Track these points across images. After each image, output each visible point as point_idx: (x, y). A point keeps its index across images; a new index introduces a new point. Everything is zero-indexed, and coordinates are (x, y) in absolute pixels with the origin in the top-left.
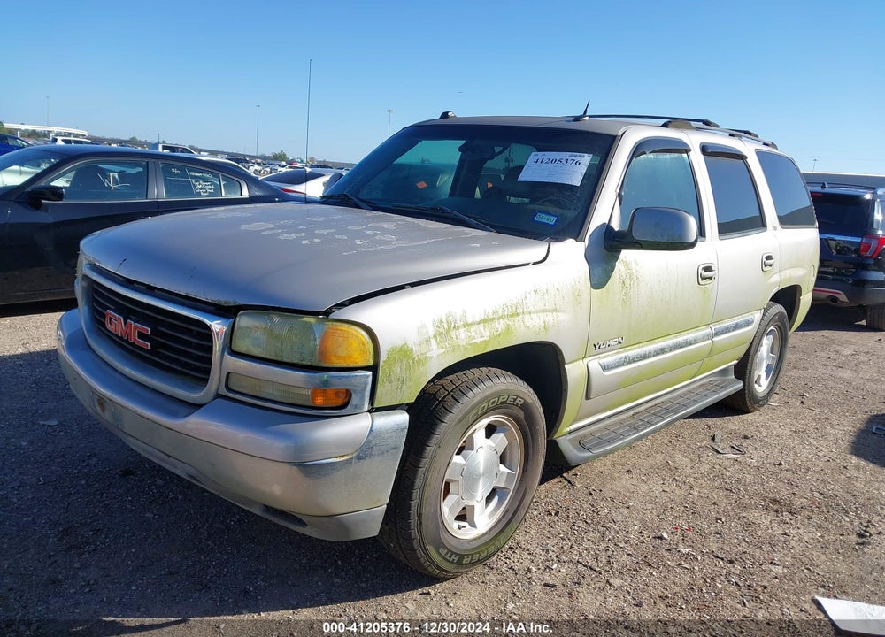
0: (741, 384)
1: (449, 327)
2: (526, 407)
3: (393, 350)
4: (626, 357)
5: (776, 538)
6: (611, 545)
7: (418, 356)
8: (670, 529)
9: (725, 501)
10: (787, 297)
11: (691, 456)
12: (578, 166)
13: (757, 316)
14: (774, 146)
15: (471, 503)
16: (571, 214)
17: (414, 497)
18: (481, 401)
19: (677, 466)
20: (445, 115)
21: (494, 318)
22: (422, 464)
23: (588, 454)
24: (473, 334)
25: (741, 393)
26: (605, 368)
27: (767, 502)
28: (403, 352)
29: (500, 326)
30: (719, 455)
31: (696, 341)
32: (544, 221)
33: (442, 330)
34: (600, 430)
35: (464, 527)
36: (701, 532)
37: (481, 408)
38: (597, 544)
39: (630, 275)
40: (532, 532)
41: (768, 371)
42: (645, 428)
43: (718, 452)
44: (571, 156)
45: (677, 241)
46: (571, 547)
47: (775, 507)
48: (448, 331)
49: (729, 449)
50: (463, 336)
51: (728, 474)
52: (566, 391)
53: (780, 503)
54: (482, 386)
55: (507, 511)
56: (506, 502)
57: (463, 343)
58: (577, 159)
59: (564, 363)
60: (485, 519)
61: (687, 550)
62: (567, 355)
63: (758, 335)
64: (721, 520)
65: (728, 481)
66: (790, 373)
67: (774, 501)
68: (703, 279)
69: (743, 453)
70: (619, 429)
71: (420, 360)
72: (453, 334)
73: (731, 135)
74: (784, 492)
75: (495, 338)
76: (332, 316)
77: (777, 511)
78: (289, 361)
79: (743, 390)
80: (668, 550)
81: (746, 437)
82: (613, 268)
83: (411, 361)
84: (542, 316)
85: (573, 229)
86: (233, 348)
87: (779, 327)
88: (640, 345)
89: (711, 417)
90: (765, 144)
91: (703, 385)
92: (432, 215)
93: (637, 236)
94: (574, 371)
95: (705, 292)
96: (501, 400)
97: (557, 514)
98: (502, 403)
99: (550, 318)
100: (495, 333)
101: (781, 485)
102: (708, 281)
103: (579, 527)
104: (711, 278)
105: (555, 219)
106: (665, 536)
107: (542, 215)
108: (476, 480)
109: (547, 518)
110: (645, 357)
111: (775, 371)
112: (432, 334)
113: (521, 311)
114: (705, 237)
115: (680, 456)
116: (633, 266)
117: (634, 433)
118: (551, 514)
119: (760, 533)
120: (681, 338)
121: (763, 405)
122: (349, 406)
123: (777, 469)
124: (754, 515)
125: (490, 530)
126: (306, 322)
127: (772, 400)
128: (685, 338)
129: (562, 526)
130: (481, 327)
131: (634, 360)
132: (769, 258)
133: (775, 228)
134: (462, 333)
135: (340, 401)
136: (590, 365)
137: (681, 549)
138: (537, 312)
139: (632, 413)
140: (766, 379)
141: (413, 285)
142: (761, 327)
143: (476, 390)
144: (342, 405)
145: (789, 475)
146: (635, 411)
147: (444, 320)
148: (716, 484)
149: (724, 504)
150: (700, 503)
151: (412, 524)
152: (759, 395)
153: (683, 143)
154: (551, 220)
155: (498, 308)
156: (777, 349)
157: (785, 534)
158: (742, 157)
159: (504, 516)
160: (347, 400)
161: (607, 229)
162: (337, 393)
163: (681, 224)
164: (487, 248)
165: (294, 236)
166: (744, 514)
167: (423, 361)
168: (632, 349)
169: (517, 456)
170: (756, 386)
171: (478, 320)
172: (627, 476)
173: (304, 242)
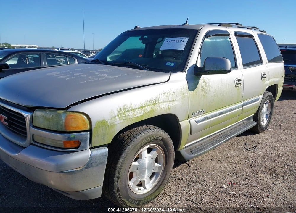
0: (255, 123)
1: (125, 111)
2: (163, 140)
3: (98, 123)
4: (206, 117)
5: (270, 186)
6: (203, 192)
7: (110, 124)
8: (227, 183)
9: (249, 170)
10: (273, 89)
11: (237, 152)
12: (183, 42)
13: (261, 97)
14: (265, 32)
15: (142, 180)
16: (180, 61)
17: (115, 181)
18: (143, 140)
19: (231, 156)
20: (136, 27)
21: (145, 106)
22: (117, 168)
23: (193, 155)
24: (136, 113)
25: (256, 126)
26: (197, 122)
27: (266, 170)
28: (103, 123)
29: (148, 109)
30: (247, 151)
31: (236, 108)
32: (169, 65)
33: (121, 113)
34: (199, 145)
35: (141, 189)
36: (239, 185)
37: (143, 143)
38: (197, 191)
39: (206, 85)
40: (172, 187)
41: (266, 117)
42: (217, 143)
43: (247, 150)
44: (181, 39)
45: (223, 70)
46: (187, 193)
47: (270, 172)
48: (124, 113)
49: (252, 148)
50: (131, 114)
51: (251, 159)
52: (181, 132)
53: (272, 170)
54: (143, 134)
55: (159, 181)
56: (159, 177)
57: (132, 117)
58: (183, 40)
59: (179, 122)
60: (150, 185)
61: (233, 193)
62: (180, 118)
63: (261, 104)
64: (247, 179)
65: (251, 162)
66: (276, 117)
67: (269, 169)
68: (237, 84)
69: (257, 150)
70: (206, 144)
71: (111, 126)
72: (127, 114)
73: (248, 28)
74: (273, 165)
75: (146, 114)
76: (69, 110)
77: (270, 174)
78: (53, 129)
79: (257, 125)
80: (226, 193)
81: (258, 143)
82: (198, 83)
83: (107, 127)
84: (168, 104)
85: (181, 68)
86: (34, 125)
87: (270, 100)
88: (212, 112)
89: (245, 136)
90: (261, 31)
91: (241, 124)
92: (127, 65)
93: (207, 69)
94: (184, 124)
95: (238, 89)
96: (152, 138)
97: (182, 179)
98: (152, 140)
99: (171, 104)
100: (146, 112)
101: (272, 162)
102: (239, 85)
103: (190, 184)
104: (240, 84)
105: (174, 64)
106: (225, 187)
107: (168, 63)
108: (145, 171)
109: (178, 181)
110: (214, 116)
111: (269, 117)
112: (116, 114)
113: (158, 102)
114: (237, 68)
115: (232, 152)
116: (207, 81)
117: (213, 146)
118: (180, 179)
119: (263, 184)
120: (229, 108)
121: (265, 130)
122: (80, 147)
123: (270, 156)
124: (261, 176)
125: (152, 189)
126: (58, 113)
127: (269, 127)
128: (231, 107)
129: (184, 184)
130: (140, 110)
131: (210, 118)
132: (264, 75)
133: (266, 63)
134: (131, 113)
135: (76, 145)
136: (191, 121)
137: (231, 192)
138: (165, 102)
139: (212, 137)
140: (266, 120)
141: (108, 94)
142: (263, 101)
143: (140, 135)
144: (77, 146)
145: (275, 158)
146: (214, 136)
147: (122, 108)
148: (246, 163)
149: (249, 171)
150: (240, 171)
151: (115, 191)
152: (263, 127)
153: (226, 32)
154: (172, 65)
155: (147, 101)
156: (269, 109)
157: (274, 184)
158: (252, 36)
159: (158, 183)
160: (79, 145)
161: (195, 67)
162: (75, 142)
163: (224, 63)
164: (144, 77)
165: (65, 77)
166: (257, 176)
167: (113, 126)
168: (209, 114)
169: (162, 159)
170: (262, 123)
171: (138, 107)
172: (211, 162)
173: (67, 79)
